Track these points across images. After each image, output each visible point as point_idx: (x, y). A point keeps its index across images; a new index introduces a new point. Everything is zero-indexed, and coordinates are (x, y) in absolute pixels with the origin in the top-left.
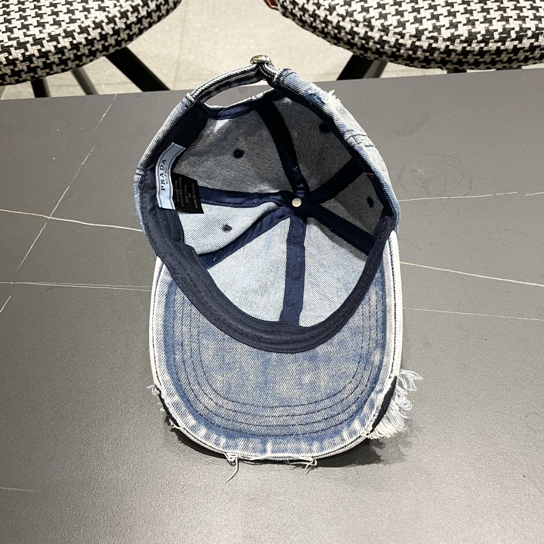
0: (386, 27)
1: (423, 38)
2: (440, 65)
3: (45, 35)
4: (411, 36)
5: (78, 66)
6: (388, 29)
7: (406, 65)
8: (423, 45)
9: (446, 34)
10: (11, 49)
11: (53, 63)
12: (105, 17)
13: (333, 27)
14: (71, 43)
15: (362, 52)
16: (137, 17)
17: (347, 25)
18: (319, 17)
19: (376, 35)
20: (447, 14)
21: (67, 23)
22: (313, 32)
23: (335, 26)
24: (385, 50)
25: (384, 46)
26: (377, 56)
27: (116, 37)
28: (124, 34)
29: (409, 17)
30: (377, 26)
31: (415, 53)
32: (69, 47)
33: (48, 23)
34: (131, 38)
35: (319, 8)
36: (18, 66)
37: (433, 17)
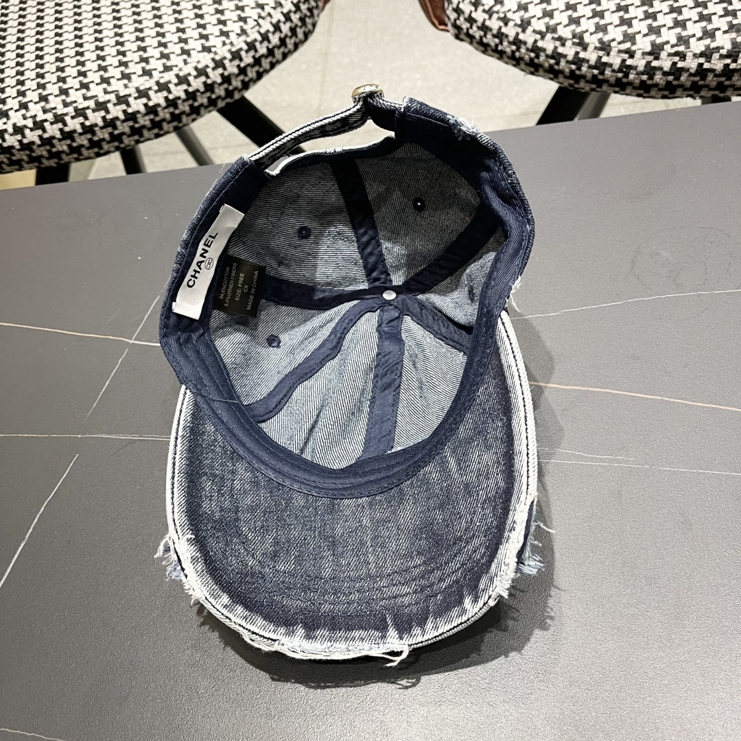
0: (607, 44)
1: (663, 55)
2: (691, 93)
3: (131, 91)
4: (644, 54)
6: (609, 46)
7: (639, 95)
8: (663, 65)
9: (697, 46)
10: (87, 111)
11: (144, 127)
12: (211, 61)
13: (527, 49)
14: (166, 99)
15: (572, 82)
16: (254, 57)
17: (548, 45)
18: (507, 36)
19: (591, 56)
20: (697, 18)
21: (160, 72)
22: (499, 59)
23: (530, 47)
24: (606, 77)
25: (604, 70)
26: (594, 86)
27: (225, 86)
28: (236, 81)
29: (640, 26)
30: (592, 43)
31: (651, 77)
32: (163, 104)
33: (135, 73)
34: (246, 86)
35: (506, 24)
36: (98, 135)
37: (677, 24)
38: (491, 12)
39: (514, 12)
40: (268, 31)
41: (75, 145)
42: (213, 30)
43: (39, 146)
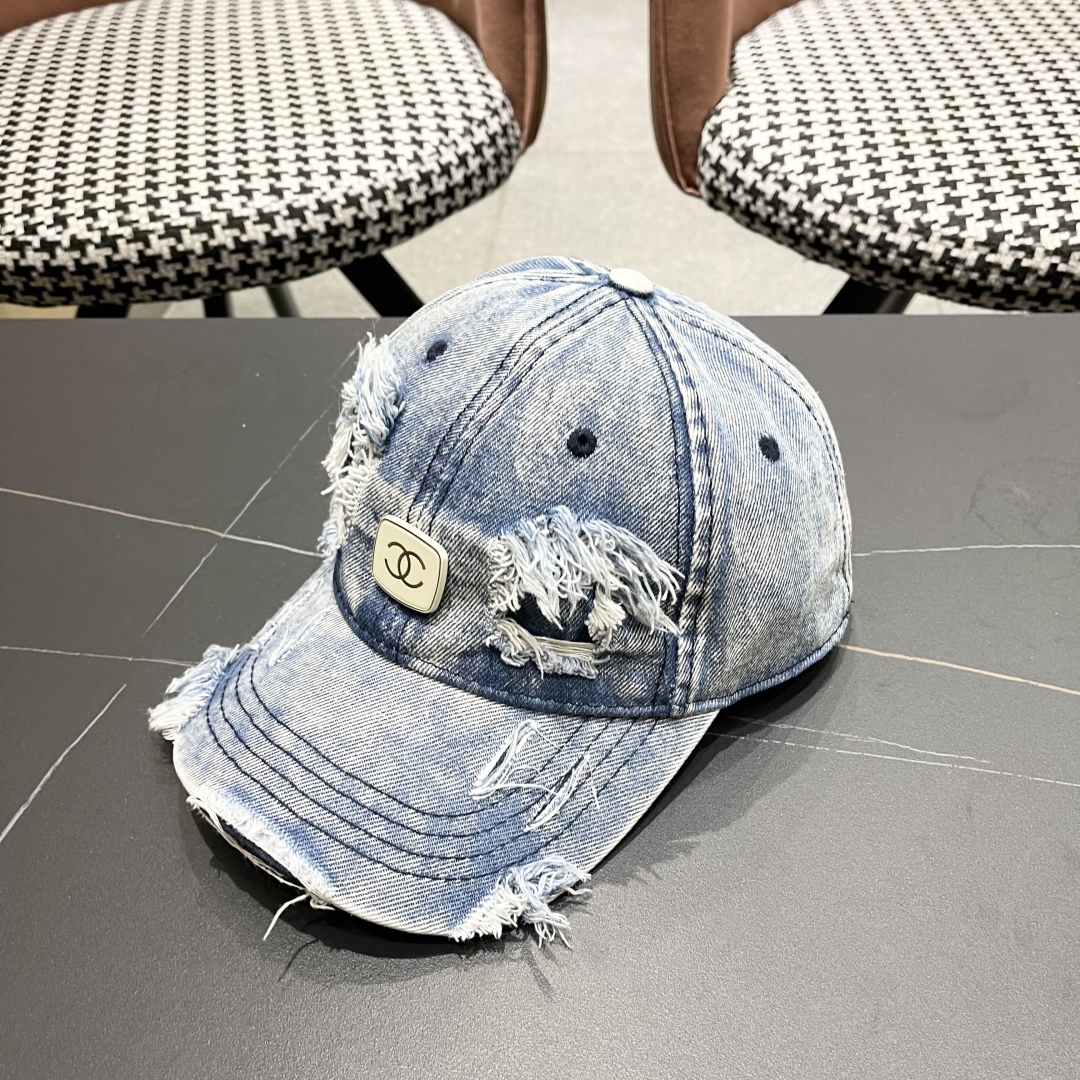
0: (926, 225)
1: (1003, 247)
3: (250, 212)
4: (977, 244)
5: (304, 274)
6: (929, 228)
7: (963, 301)
8: (1002, 262)
9: (1051, 241)
10: (183, 231)
11: (259, 264)
12: (367, 188)
13: (814, 224)
14: (298, 230)
15: (871, 273)
16: (427, 193)
17: (844, 220)
18: (786, 204)
19: (903, 240)
20: (1052, 205)
21: (295, 193)
22: (769, 236)
23: (817, 222)
24: (920, 270)
25: (919, 261)
26: (902, 282)
27: (382, 226)
28: (398, 222)
29: (973, 208)
30: (906, 223)
31: (984, 276)
32: (293, 236)
33: (259, 190)
34: (410, 231)
35: (786, 189)
36: (193, 266)
37: (1024, 209)
38: (765, 171)
39: (798, 175)
40: (450, 163)
41: (156, 276)
42: (375, 150)
43: (104, 271)
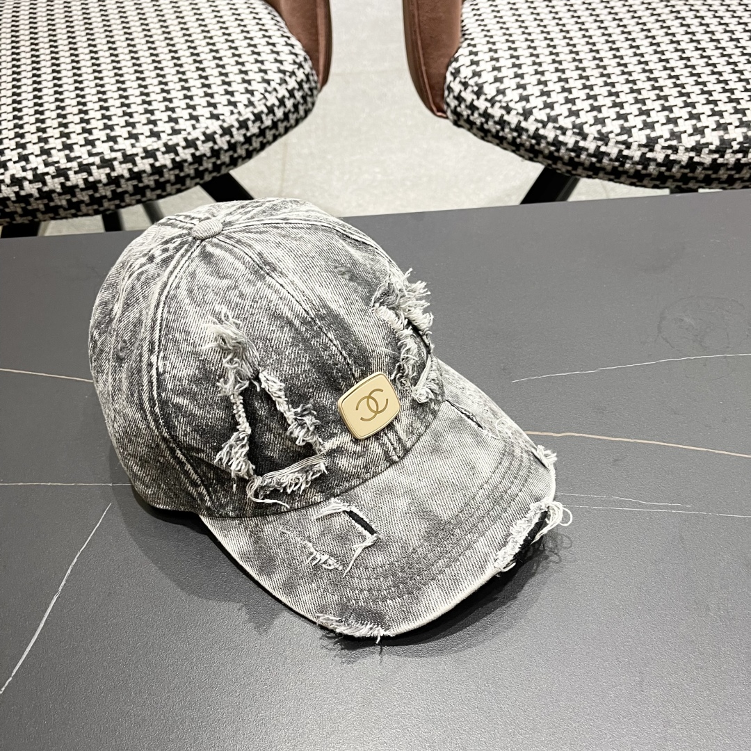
0: (605, 135)
1: (658, 147)
3: (138, 150)
4: (640, 146)
5: (179, 191)
6: (608, 137)
7: (632, 184)
8: (657, 157)
9: (689, 142)
10: (92, 167)
11: (147, 187)
12: (219, 128)
13: (529, 136)
14: (173, 160)
15: (570, 168)
16: (259, 128)
17: (549, 133)
18: (509, 123)
19: (591, 145)
20: (687, 117)
21: (168, 135)
22: (498, 145)
23: (531, 135)
24: (603, 164)
25: (602, 159)
27: (231, 153)
28: (242, 149)
29: (636, 121)
30: (592, 134)
31: (645, 168)
32: (170, 165)
33: (142, 134)
34: (249, 155)
35: (508, 113)
36: (101, 191)
37: (669, 121)
38: (493, 101)
39: (516, 102)
40: (274, 105)
41: (74, 200)
42: (221, 99)
43: (37, 199)
